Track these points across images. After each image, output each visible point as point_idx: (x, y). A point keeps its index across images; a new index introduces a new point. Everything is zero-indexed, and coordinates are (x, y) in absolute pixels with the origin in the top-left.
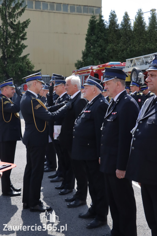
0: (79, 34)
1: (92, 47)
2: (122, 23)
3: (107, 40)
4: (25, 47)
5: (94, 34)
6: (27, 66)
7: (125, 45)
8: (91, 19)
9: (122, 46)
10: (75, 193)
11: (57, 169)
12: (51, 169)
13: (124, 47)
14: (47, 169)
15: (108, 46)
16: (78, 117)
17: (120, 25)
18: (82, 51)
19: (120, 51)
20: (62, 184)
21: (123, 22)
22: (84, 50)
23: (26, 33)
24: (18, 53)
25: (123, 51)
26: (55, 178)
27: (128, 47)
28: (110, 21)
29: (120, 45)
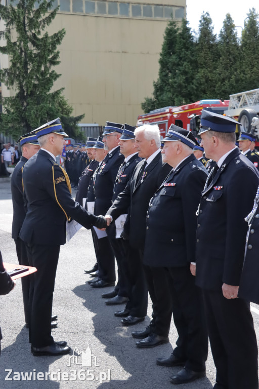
0: (148, 53)
1: (170, 75)
2: (221, 32)
3: (196, 62)
4: (58, 76)
5: (174, 53)
6: (61, 109)
7: (227, 70)
8: (169, 27)
9: (221, 72)
10: (149, 324)
11: (116, 283)
12: (107, 283)
13: (225, 73)
14: (100, 282)
15: (198, 72)
16: (154, 194)
17: (217, 36)
18: (154, 82)
19: (219, 81)
20: (127, 307)
21: (223, 30)
22: (156, 81)
23: (58, 52)
24: (45, 87)
25: (223, 80)
26: (114, 298)
27: (231, 74)
28: (201, 30)
29: (218, 71)
